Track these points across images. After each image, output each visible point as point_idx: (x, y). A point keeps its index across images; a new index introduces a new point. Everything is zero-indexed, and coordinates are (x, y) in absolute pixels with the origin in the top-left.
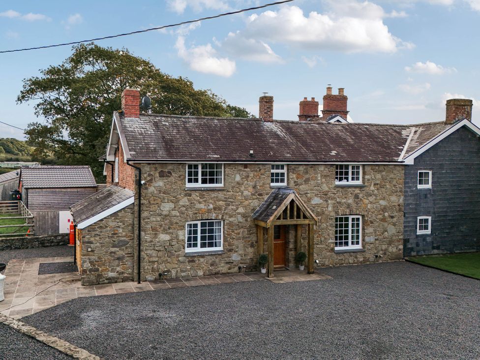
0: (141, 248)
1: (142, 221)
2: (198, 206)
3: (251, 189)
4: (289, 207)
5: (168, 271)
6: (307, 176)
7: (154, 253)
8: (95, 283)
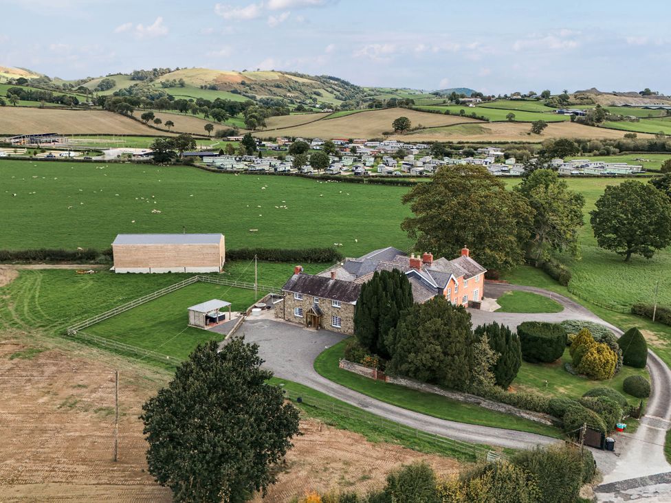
0: (285, 311)
1: (285, 305)
2: (296, 304)
3: (308, 302)
4: (311, 309)
5: (290, 319)
6: (324, 302)
7: (287, 313)
8: (277, 317)
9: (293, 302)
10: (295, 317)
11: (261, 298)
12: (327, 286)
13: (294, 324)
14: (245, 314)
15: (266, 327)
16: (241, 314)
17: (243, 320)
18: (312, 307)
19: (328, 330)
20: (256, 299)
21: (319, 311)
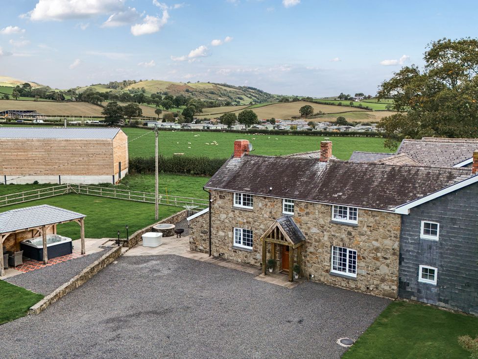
0: (211, 237)
1: (211, 222)
2: (238, 219)
3: (268, 213)
4: (275, 231)
5: (223, 254)
6: (308, 211)
7: (217, 241)
8: (194, 250)
9: (231, 215)
10: (236, 250)
11: (169, 215)
12: (314, 174)
13: (233, 266)
14: (126, 244)
15: (165, 272)
16: (118, 242)
17: (117, 256)
18: (279, 223)
19: (322, 284)
20: (157, 216)
21: (295, 234)
